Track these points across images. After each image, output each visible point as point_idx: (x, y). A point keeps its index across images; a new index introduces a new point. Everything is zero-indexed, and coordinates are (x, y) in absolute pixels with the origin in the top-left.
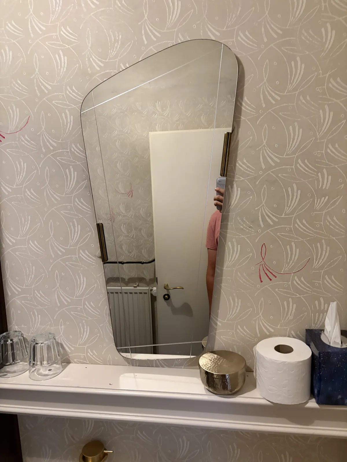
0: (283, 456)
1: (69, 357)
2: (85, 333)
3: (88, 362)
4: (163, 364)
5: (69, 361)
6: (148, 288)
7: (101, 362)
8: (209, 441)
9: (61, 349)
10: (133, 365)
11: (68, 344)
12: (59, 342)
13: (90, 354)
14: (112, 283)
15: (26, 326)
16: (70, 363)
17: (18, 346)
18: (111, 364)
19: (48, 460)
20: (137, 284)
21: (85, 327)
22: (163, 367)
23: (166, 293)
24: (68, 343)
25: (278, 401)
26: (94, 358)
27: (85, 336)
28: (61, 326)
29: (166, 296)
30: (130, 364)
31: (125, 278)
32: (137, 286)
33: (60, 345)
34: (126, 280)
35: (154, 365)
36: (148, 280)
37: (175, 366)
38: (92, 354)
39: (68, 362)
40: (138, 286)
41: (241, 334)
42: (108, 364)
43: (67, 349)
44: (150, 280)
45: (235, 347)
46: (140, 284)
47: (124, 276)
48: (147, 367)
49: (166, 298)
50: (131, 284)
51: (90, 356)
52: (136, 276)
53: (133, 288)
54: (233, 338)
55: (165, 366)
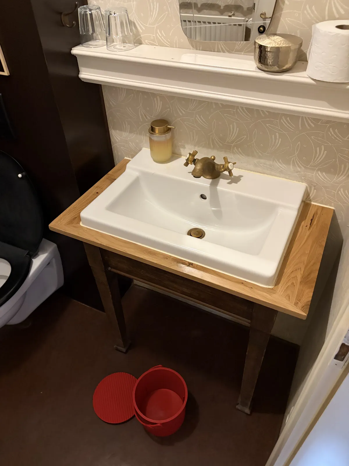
0: (318, 149)
1: (141, 37)
2: (155, 10)
3: (157, 44)
4: (224, 49)
5: (141, 41)
6: (244, 19)
7: (168, 45)
8: (256, 130)
9: (134, 28)
10: (197, 49)
11: (139, 23)
12: (132, 20)
13: (159, 35)
14: (205, 11)
15: (102, 2)
16: (142, 44)
17: (97, 22)
18: (177, 47)
19: (128, 133)
20: (233, 13)
21: (155, 3)
22: (224, 52)
23: (262, 25)
24: (139, 21)
25: (321, 78)
26: (162, 39)
27: (154, 13)
28: (133, 2)
29: (261, 29)
30: (194, 48)
31: (220, 4)
32: (232, 15)
33: (133, 24)
34: (222, 8)
35: (216, 50)
36: (245, 9)
37: (235, 51)
38: (161, 35)
39: (141, 44)
40: (234, 15)
41: (308, 16)
42: (175, 46)
43: (139, 28)
44: (248, 9)
45: (298, 31)
46: (236, 14)
47: (220, 2)
48: (210, 51)
49: (261, 30)
50: (226, 13)
51: (159, 37)
52: (233, 4)
53: (227, 17)
54: (298, 21)
55: (226, 51)
